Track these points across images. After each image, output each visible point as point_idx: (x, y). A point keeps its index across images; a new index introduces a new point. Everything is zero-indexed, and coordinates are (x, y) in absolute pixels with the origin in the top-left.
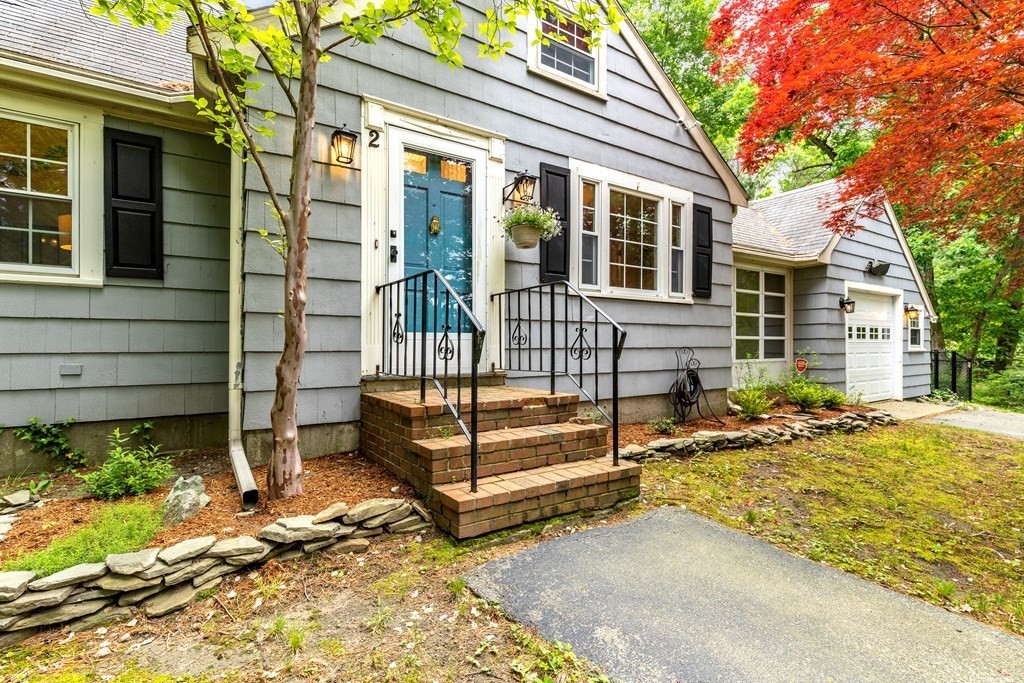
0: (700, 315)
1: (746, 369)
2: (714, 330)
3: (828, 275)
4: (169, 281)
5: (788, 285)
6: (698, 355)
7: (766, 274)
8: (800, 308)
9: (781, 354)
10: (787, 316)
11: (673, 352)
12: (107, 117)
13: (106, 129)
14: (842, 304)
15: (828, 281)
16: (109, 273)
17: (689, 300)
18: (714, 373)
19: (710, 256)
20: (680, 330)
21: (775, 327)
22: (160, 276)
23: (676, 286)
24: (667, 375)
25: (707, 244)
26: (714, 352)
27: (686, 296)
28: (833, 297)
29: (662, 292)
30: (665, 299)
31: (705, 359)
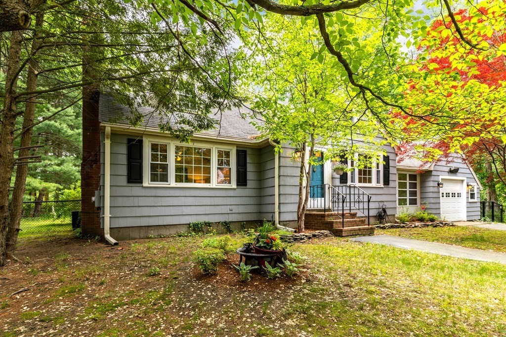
0: (386, 191)
1: (402, 208)
2: (390, 196)
3: (433, 174)
4: (248, 186)
5: (418, 178)
6: (385, 203)
7: (409, 175)
8: (423, 186)
9: (416, 204)
10: (418, 190)
11: (377, 203)
12: (237, 147)
13: (237, 150)
14: (439, 184)
15: (433, 177)
16: (237, 185)
17: (382, 186)
18: (391, 209)
19: (389, 171)
20: (379, 196)
21: (413, 194)
22: (246, 185)
23: (378, 182)
24: (375, 210)
25: (388, 167)
26: (391, 202)
27: (381, 185)
28: (435, 182)
29: (374, 184)
30: (375, 186)
31: (388, 205)
